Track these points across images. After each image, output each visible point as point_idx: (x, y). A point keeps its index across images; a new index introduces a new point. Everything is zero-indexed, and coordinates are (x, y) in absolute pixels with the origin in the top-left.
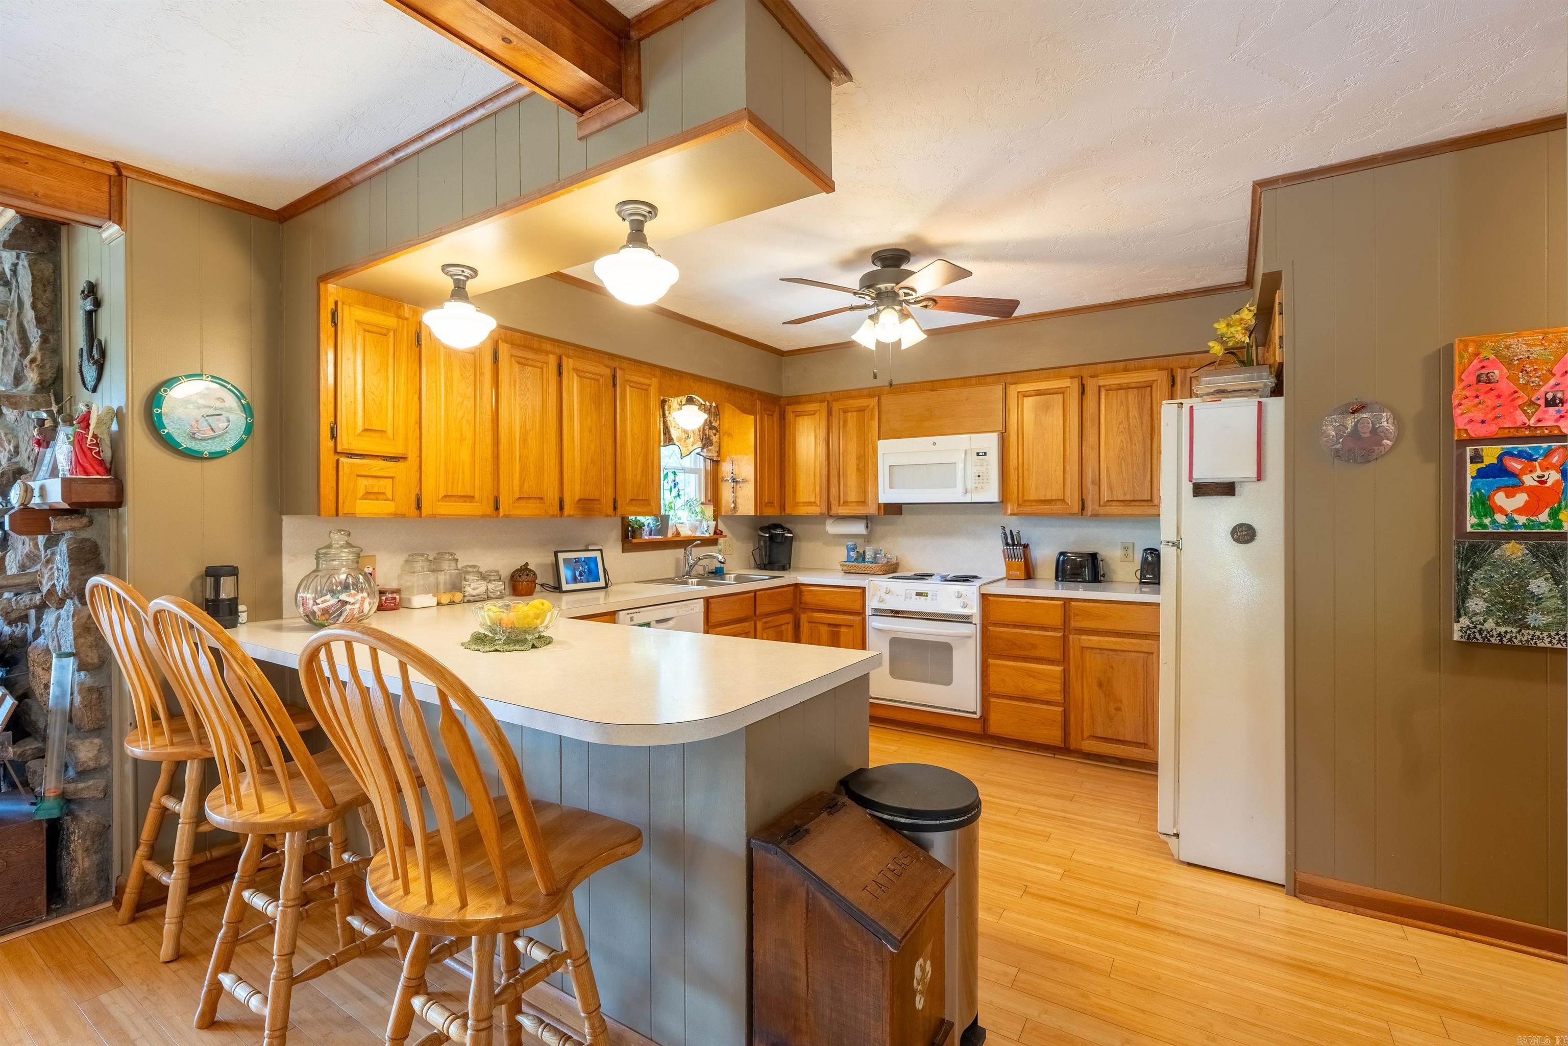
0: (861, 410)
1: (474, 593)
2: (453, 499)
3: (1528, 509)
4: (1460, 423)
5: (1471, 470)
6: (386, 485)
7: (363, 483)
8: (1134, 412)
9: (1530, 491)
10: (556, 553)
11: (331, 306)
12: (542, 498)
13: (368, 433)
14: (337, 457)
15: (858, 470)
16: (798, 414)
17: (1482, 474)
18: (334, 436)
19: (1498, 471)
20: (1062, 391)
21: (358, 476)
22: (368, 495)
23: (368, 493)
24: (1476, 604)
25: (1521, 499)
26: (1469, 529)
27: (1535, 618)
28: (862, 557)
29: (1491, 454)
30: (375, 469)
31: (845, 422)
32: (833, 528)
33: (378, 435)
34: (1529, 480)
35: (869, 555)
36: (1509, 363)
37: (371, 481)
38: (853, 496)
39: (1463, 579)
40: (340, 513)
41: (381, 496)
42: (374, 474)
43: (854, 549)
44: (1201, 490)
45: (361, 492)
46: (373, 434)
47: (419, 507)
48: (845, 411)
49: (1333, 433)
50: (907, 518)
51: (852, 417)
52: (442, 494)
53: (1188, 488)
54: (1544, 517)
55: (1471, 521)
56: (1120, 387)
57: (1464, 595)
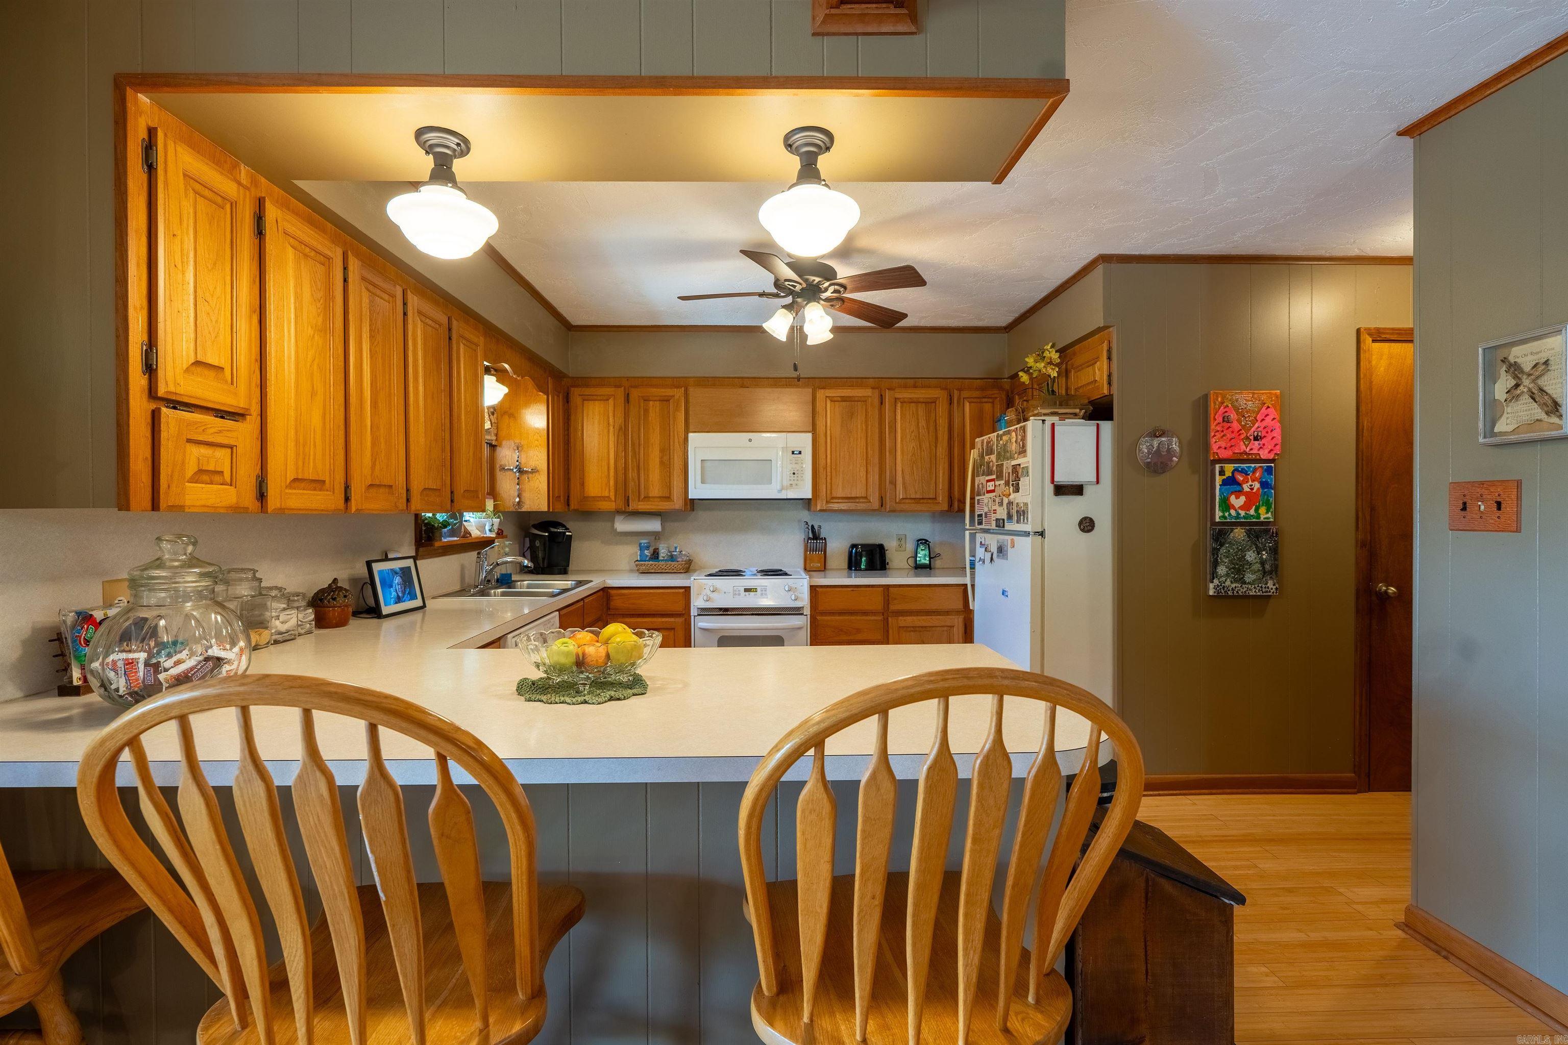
0: (666, 400)
1: (283, 628)
2: (303, 485)
3: (1246, 507)
4: (1215, 448)
5: (1218, 480)
6: (220, 459)
7: (195, 452)
8: (923, 423)
9: (1247, 494)
10: (369, 564)
11: (143, 134)
12: (391, 487)
13: (199, 369)
14: (153, 406)
15: (662, 463)
16: (586, 398)
17: (1225, 483)
18: (150, 369)
19: (1230, 482)
20: (863, 400)
21: (189, 441)
22: (203, 475)
23: (201, 471)
24: (1222, 570)
25: (1243, 499)
26: (1217, 520)
27: (1249, 577)
28: (655, 555)
29: (1229, 468)
30: (212, 430)
31: (646, 411)
32: (622, 525)
33: (212, 374)
34: (1246, 488)
35: (663, 553)
36: (1236, 409)
37: (204, 451)
38: (655, 490)
39: (1215, 552)
40: (163, 505)
41: (217, 478)
42: (211, 439)
43: (648, 548)
44: (1061, 490)
45: (190, 471)
46: (206, 372)
47: (262, 496)
48: (646, 400)
49: (1146, 451)
50: (702, 515)
51: (654, 409)
52: (291, 476)
53: (1050, 489)
54: (1252, 512)
55: (1218, 514)
56: (911, 401)
57: (1215, 564)
